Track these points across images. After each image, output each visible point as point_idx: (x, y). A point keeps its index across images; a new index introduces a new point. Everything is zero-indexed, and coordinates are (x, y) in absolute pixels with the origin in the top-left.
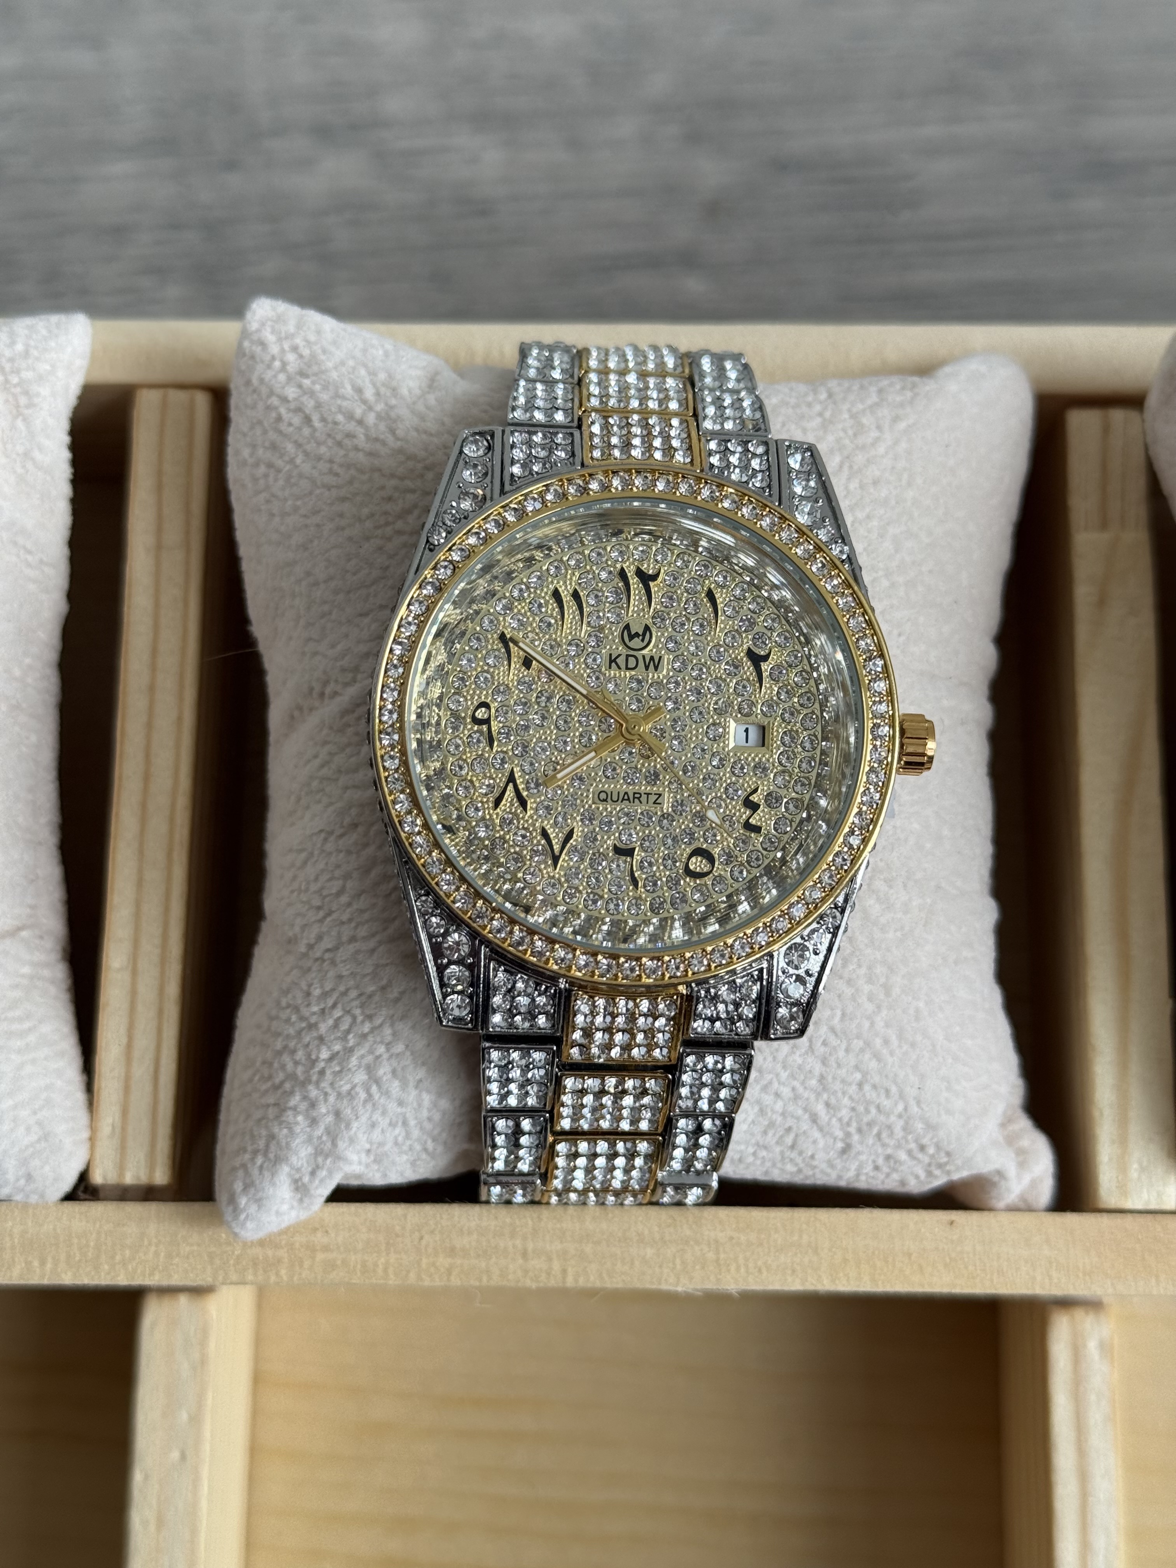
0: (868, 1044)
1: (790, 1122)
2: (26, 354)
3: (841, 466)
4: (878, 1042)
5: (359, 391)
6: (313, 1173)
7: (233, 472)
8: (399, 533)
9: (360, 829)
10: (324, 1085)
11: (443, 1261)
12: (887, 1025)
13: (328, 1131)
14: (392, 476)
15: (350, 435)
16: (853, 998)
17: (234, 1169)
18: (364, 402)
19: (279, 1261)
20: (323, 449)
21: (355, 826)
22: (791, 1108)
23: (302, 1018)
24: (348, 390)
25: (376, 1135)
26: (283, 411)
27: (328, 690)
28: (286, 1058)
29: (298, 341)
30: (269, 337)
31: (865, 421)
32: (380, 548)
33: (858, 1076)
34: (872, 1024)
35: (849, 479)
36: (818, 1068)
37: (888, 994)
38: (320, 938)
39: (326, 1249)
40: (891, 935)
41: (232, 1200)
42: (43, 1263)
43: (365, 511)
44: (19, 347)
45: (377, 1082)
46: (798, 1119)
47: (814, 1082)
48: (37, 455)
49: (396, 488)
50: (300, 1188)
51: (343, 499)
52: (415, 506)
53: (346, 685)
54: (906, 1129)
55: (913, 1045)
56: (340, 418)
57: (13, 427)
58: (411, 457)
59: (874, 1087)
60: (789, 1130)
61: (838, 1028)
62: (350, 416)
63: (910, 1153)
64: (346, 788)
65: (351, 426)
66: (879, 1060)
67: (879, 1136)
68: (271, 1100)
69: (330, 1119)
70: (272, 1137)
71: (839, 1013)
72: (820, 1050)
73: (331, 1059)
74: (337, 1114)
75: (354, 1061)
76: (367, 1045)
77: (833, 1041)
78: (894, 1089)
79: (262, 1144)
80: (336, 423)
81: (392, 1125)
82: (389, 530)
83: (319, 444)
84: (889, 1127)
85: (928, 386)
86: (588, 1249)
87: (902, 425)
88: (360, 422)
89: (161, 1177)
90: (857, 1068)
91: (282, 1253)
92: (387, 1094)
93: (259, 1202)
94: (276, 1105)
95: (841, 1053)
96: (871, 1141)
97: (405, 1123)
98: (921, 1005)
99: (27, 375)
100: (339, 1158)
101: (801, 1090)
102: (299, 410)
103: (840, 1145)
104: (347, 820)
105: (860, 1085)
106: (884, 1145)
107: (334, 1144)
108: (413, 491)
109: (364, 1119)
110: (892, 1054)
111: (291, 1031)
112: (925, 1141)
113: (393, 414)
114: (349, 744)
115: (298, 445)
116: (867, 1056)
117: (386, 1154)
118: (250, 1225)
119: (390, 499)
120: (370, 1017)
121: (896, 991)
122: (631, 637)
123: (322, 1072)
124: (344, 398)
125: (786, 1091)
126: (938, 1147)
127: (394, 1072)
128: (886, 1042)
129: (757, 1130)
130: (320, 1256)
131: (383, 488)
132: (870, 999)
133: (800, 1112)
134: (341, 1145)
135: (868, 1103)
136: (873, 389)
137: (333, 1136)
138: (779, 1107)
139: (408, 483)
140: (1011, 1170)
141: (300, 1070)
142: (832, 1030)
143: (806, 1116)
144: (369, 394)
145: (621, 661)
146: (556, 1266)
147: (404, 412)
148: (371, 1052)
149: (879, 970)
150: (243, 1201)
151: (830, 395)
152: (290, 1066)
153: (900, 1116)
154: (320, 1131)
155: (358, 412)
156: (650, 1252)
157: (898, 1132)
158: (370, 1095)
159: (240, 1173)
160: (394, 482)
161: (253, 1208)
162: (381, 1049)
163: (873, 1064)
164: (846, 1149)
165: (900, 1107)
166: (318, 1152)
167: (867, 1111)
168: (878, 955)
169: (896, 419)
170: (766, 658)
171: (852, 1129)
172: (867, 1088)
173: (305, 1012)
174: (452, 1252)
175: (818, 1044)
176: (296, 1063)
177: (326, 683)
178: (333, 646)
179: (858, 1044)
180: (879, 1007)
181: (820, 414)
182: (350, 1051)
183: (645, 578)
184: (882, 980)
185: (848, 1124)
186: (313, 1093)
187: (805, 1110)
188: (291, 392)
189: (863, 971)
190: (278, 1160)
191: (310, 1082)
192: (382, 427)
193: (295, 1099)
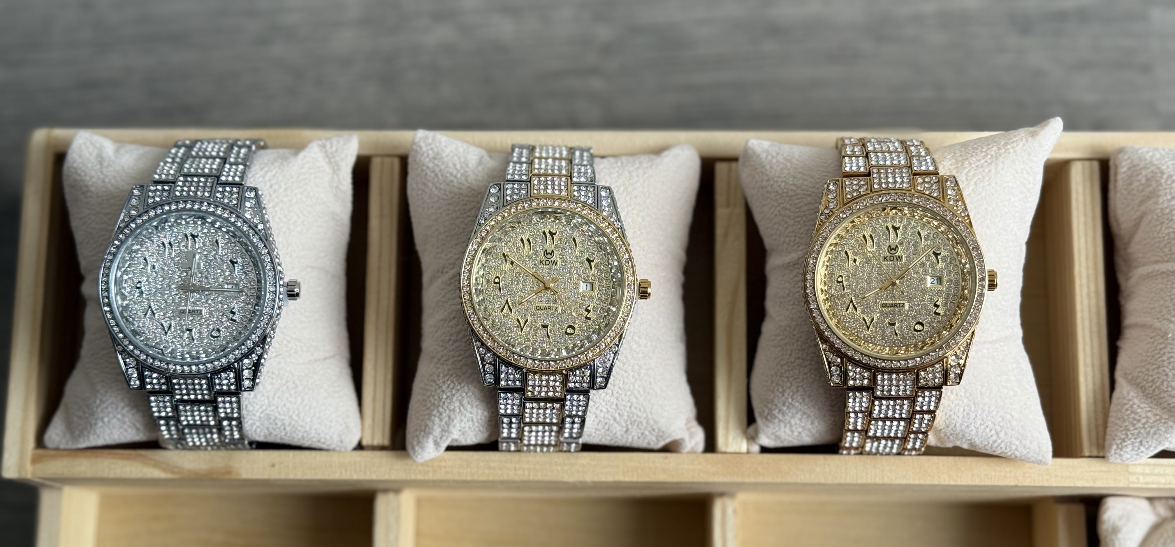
0: (632, 393)
1: (607, 421)
2: (337, 151)
3: (623, 191)
4: (636, 392)
5: (455, 165)
6: (441, 438)
7: (410, 192)
8: (469, 216)
9: (456, 319)
10: (445, 407)
11: (487, 471)
12: (639, 386)
13: (446, 423)
14: (466, 196)
15: (452, 181)
16: (627, 377)
17: (413, 438)
18: (457, 169)
19: (429, 471)
20: (442, 186)
21: (454, 318)
22: (606, 415)
23: (437, 385)
24: (451, 165)
25: (463, 424)
26: (428, 172)
27: (445, 270)
28: (431, 399)
29: (433, 146)
30: (422, 144)
31: (633, 174)
32: (462, 222)
33: (629, 404)
34: (634, 386)
35: (626, 196)
36: (615, 402)
37: (639, 376)
38: (442, 357)
39: (445, 467)
40: (640, 355)
41: (413, 448)
42: (346, 471)
43: (457, 209)
44: (334, 149)
45: (463, 406)
46: (609, 419)
47: (614, 406)
48: (341, 187)
49: (468, 201)
50: (437, 444)
51: (449, 204)
52: (474, 207)
53: (451, 269)
54: (647, 423)
55: (649, 393)
56: (448, 175)
57: (333, 178)
58: (473, 190)
59: (635, 408)
60: (606, 423)
61: (622, 387)
62: (451, 174)
63: (650, 432)
64: (451, 305)
65: (452, 178)
66: (637, 398)
67: (638, 425)
68: (426, 412)
69: (447, 419)
70: (427, 425)
71: (622, 382)
72: (616, 395)
73: (447, 398)
74: (449, 417)
75: (455, 398)
76: (459, 393)
77: (620, 392)
78: (642, 409)
79: (423, 428)
80: (446, 177)
81: (468, 421)
82: (465, 215)
83: (441, 184)
84: (641, 422)
85: (658, 160)
86: (538, 467)
87: (647, 175)
88: (455, 177)
89: (386, 442)
90: (629, 401)
91: (430, 469)
92: (466, 410)
93: (422, 448)
94: (428, 414)
95: (623, 396)
96: (635, 427)
97: (472, 421)
98: (652, 379)
99: (337, 159)
100: (450, 432)
101: (609, 409)
102: (433, 171)
103: (625, 429)
104: (452, 317)
105: (630, 407)
106: (640, 429)
107: (448, 428)
108: (474, 202)
109: (458, 418)
110: (641, 396)
111: (433, 389)
112: (654, 427)
113: (467, 174)
114: (452, 290)
115: (433, 184)
116: (632, 397)
117: (466, 432)
118: (419, 457)
119: (466, 204)
120: (460, 384)
121: (642, 375)
122: (547, 254)
123: (444, 403)
124: (449, 167)
125: (605, 410)
126: (659, 429)
127: (468, 402)
128: (639, 392)
129: (595, 423)
130: (443, 470)
131: (463, 200)
132: (633, 377)
133: (610, 417)
134: (451, 428)
135: (633, 414)
136: (637, 162)
137: (448, 424)
138: (602, 415)
139: (472, 199)
140: (687, 438)
141: (436, 402)
142: (620, 388)
143: (612, 419)
144: (458, 166)
145: (544, 262)
146: (526, 473)
147: (470, 173)
148: (461, 395)
149: (636, 367)
150: (417, 448)
151: (622, 164)
152: (433, 401)
153: (645, 418)
154: (443, 423)
155: (455, 173)
156: (559, 468)
157: (645, 424)
158: (460, 410)
159: (416, 439)
160: (467, 198)
161: (420, 451)
162: (464, 395)
163: (634, 400)
164: (627, 430)
165: (645, 415)
166: (443, 430)
167: (633, 417)
168: (636, 362)
169: (644, 173)
170: (593, 261)
171: (629, 423)
172: (633, 408)
173: (438, 383)
174: (490, 468)
175: (615, 393)
176: (435, 400)
177: (444, 268)
178: (446, 255)
179: (629, 393)
180: (636, 380)
181: (618, 172)
182: (454, 395)
183: (552, 234)
184: (637, 371)
185: (627, 421)
186: (441, 410)
187: (612, 416)
188: (431, 165)
189: (630, 368)
190: (429, 433)
191: (439, 406)
192: (463, 179)
193: (435, 412)
